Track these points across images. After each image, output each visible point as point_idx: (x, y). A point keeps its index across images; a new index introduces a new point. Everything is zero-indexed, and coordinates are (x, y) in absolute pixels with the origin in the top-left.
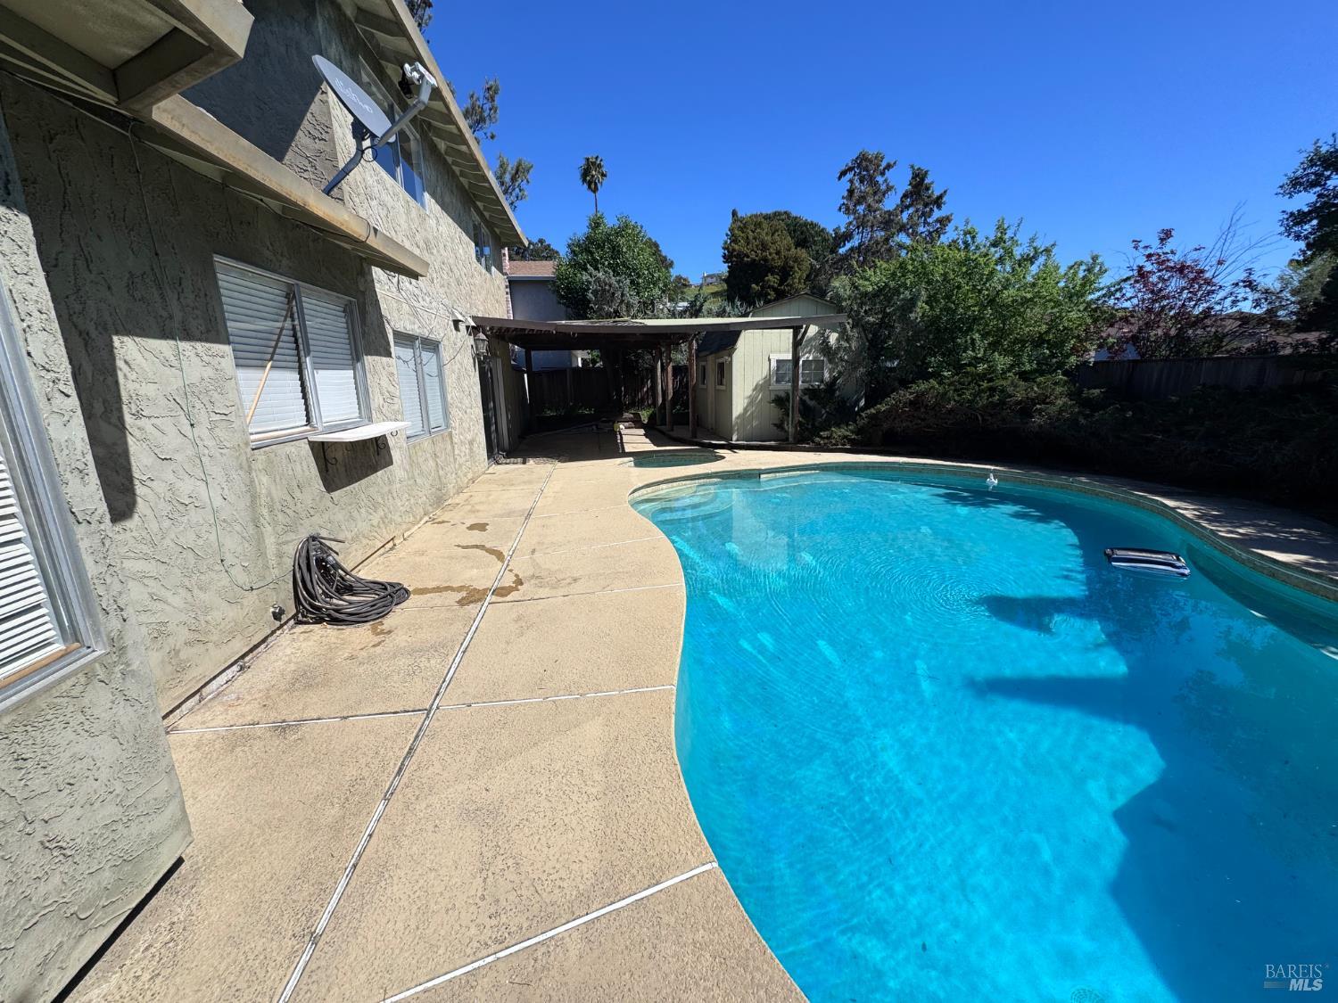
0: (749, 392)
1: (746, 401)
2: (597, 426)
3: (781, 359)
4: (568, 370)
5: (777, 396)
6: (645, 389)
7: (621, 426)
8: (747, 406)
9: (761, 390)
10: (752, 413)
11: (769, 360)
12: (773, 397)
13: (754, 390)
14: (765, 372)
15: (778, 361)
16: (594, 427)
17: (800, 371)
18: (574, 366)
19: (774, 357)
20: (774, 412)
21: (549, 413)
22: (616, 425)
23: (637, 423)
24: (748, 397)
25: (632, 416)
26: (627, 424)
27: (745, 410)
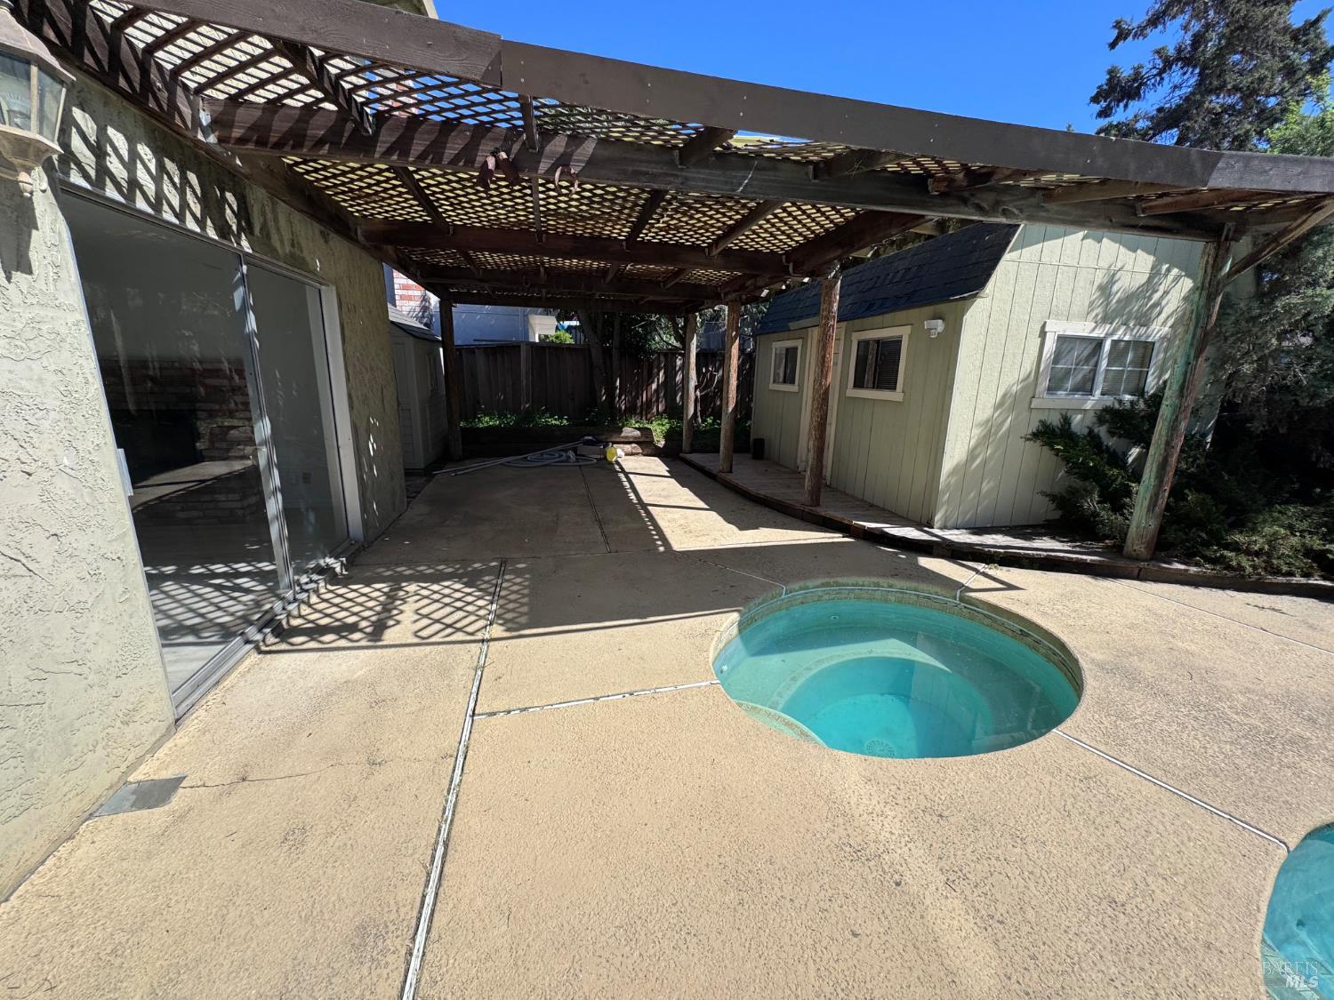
0: (985, 411)
1: (977, 432)
2: (575, 450)
3: (1069, 333)
4: (523, 348)
5: (1043, 423)
6: (654, 386)
7: (620, 452)
8: (975, 448)
9: (1013, 408)
10: (985, 462)
11: (1043, 334)
12: (1034, 426)
13: (996, 407)
14: (1029, 365)
15: (1062, 340)
16: (571, 454)
17: (1104, 364)
18: (531, 340)
19: (1056, 328)
20: (1034, 461)
21: (487, 421)
22: (610, 450)
23: (646, 445)
24: (980, 425)
25: (638, 433)
26: (628, 448)
27: (972, 455)
